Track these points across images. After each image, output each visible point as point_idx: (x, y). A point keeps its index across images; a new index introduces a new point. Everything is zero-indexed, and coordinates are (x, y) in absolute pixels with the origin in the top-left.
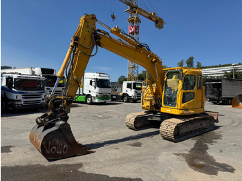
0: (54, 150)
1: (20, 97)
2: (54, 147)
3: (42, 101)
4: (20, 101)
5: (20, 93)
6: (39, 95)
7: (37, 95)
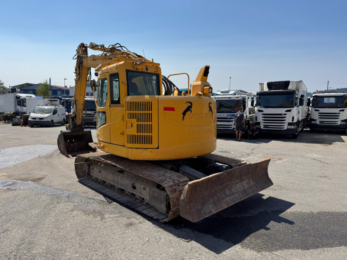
6: (229, 118)
7: (227, 118)
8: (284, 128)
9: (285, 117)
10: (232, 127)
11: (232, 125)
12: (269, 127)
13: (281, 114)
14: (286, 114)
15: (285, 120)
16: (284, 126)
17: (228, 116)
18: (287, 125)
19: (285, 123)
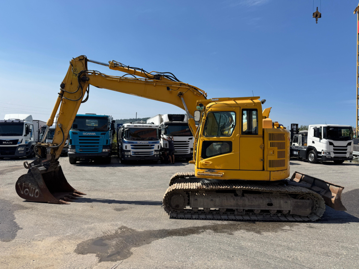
0: (27, 192)
1: (129, 147)
2: (27, 190)
3: (154, 153)
4: (129, 151)
5: (129, 143)
6: (150, 146)
7: (148, 146)
8: (188, 152)
9: (188, 144)
10: (153, 154)
11: (153, 152)
12: (177, 152)
13: (186, 142)
14: (189, 142)
15: (188, 146)
16: (188, 151)
17: (149, 143)
18: (190, 150)
19: (188, 148)
